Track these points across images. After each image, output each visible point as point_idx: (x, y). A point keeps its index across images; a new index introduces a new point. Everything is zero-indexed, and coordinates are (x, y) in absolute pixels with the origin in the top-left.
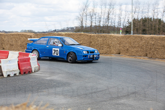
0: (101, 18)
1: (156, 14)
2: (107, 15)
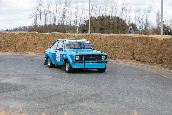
0: (56, 17)
1: (115, 12)
2: (62, 14)
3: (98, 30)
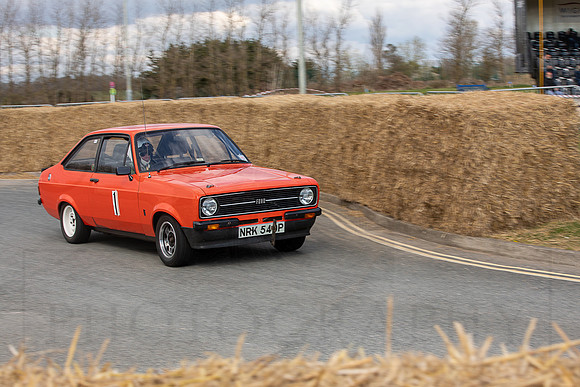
0: (58, 52)
2: (77, 43)
3: (191, 86)
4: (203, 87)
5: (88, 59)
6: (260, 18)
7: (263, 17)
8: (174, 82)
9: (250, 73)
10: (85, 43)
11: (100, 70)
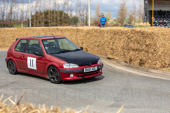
0: (4, 13)
2: (10, 10)
3: (43, 23)
4: (46, 24)
5: (13, 15)
6: (64, 4)
7: (65, 4)
8: (38, 22)
9: (60, 20)
10: (12, 10)
11: (16, 18)
